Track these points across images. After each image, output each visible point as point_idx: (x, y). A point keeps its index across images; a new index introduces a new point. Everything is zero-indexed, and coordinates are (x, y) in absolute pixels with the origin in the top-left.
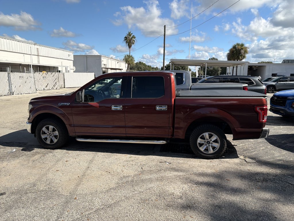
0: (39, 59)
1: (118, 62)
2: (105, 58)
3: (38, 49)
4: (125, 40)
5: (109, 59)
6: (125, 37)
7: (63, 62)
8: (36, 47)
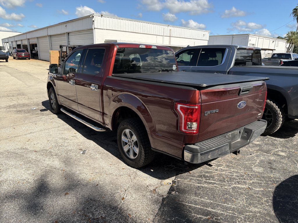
0: (170, 39)
1: (273, 41)
2: (254, 36)
3: (170, 30)
4: (294, 12)
5: (260, 37)
6: (295, 9)
7: (195, 43)
8: (170, 28)
